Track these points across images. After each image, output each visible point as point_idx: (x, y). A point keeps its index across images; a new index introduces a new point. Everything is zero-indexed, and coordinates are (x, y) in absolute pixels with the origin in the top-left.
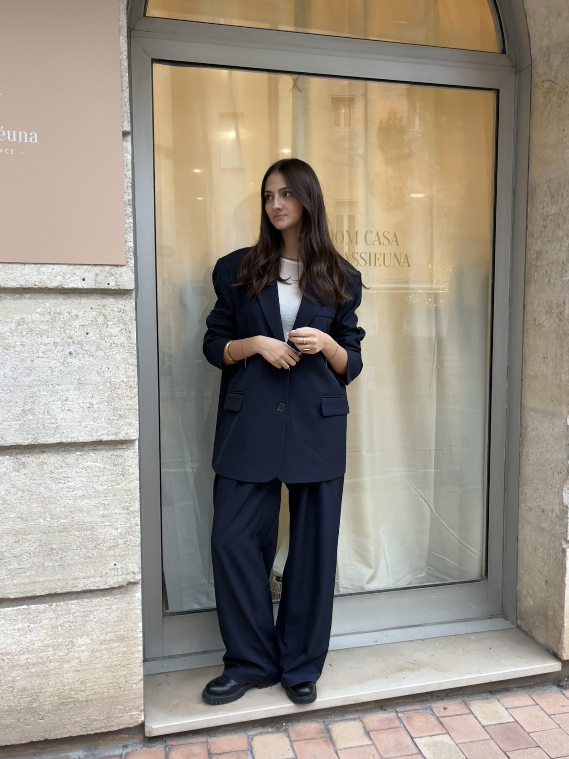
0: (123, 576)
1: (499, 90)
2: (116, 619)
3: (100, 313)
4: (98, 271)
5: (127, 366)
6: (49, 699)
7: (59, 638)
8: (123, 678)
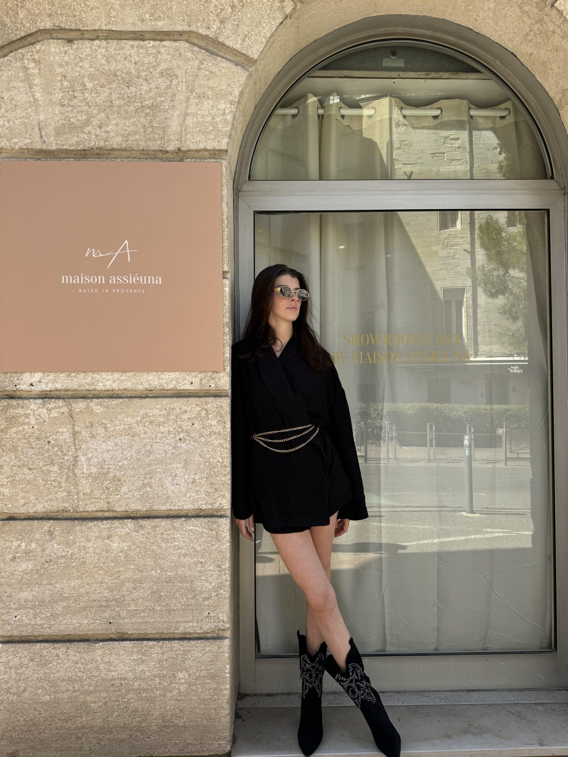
0: (215, 624)
1: (549, 210)
2: (209, 659)
3: (203, 409)
4: (202, 376)
5: (222, 449)
6: (155, 721)
7: (164, 670)
8: (213, 710)
